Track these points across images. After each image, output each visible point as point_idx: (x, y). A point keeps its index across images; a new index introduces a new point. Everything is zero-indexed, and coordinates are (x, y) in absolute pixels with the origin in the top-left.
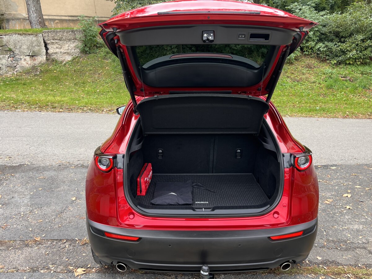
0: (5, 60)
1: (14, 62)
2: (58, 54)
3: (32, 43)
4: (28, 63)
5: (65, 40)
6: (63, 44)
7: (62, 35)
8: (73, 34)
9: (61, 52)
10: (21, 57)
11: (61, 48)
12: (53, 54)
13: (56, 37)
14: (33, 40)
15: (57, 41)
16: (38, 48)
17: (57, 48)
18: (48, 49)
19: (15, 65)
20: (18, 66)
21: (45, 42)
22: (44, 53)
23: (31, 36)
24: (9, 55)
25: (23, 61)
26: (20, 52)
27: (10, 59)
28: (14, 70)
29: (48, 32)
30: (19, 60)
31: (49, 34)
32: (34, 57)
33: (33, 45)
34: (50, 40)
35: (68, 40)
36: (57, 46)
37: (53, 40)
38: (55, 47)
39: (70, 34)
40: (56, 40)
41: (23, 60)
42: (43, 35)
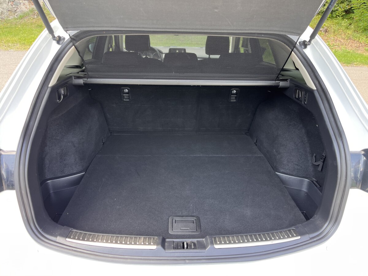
0: (6, 4)
1: (14, 6)
4: (27, 8)
10: (20, 1)
19: (16, 9)
20: (18, 10)
25: (22, 6)
27: (10, 3)
28: (14, 14)
30: (19, 4)
41: (22, 4)
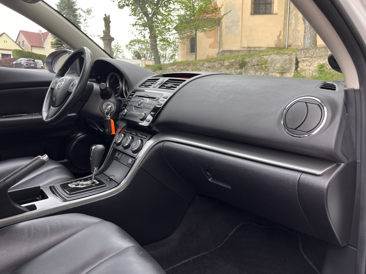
2: (307, 71)
3: (286, 61)
5: (316, 57)
6: (313, 61)
7: (314, 53)
8: (326, 50)
9: (309, 70)
11: (311, 65)
12: (301, 72)
13: (308, 55)
14: (286, 59)
15: (308, 59)
16: (290, 65)
17: (307, 65)
18: (298, 67)
21: (297, 59)
22: (293, 71)
23: (286, 55)
24: (264, 73)
26: (273, 69)
29: (302, 50)
31: (301, 52)
32: (284, 74)
33: (286, 63)
34: (302, 58)
35: (319, 57)
36: (307, 63)
37: (305, 57)
38: (305, 65)
39: (322, 51)
40: (307, 57)
42: (296, 53)
